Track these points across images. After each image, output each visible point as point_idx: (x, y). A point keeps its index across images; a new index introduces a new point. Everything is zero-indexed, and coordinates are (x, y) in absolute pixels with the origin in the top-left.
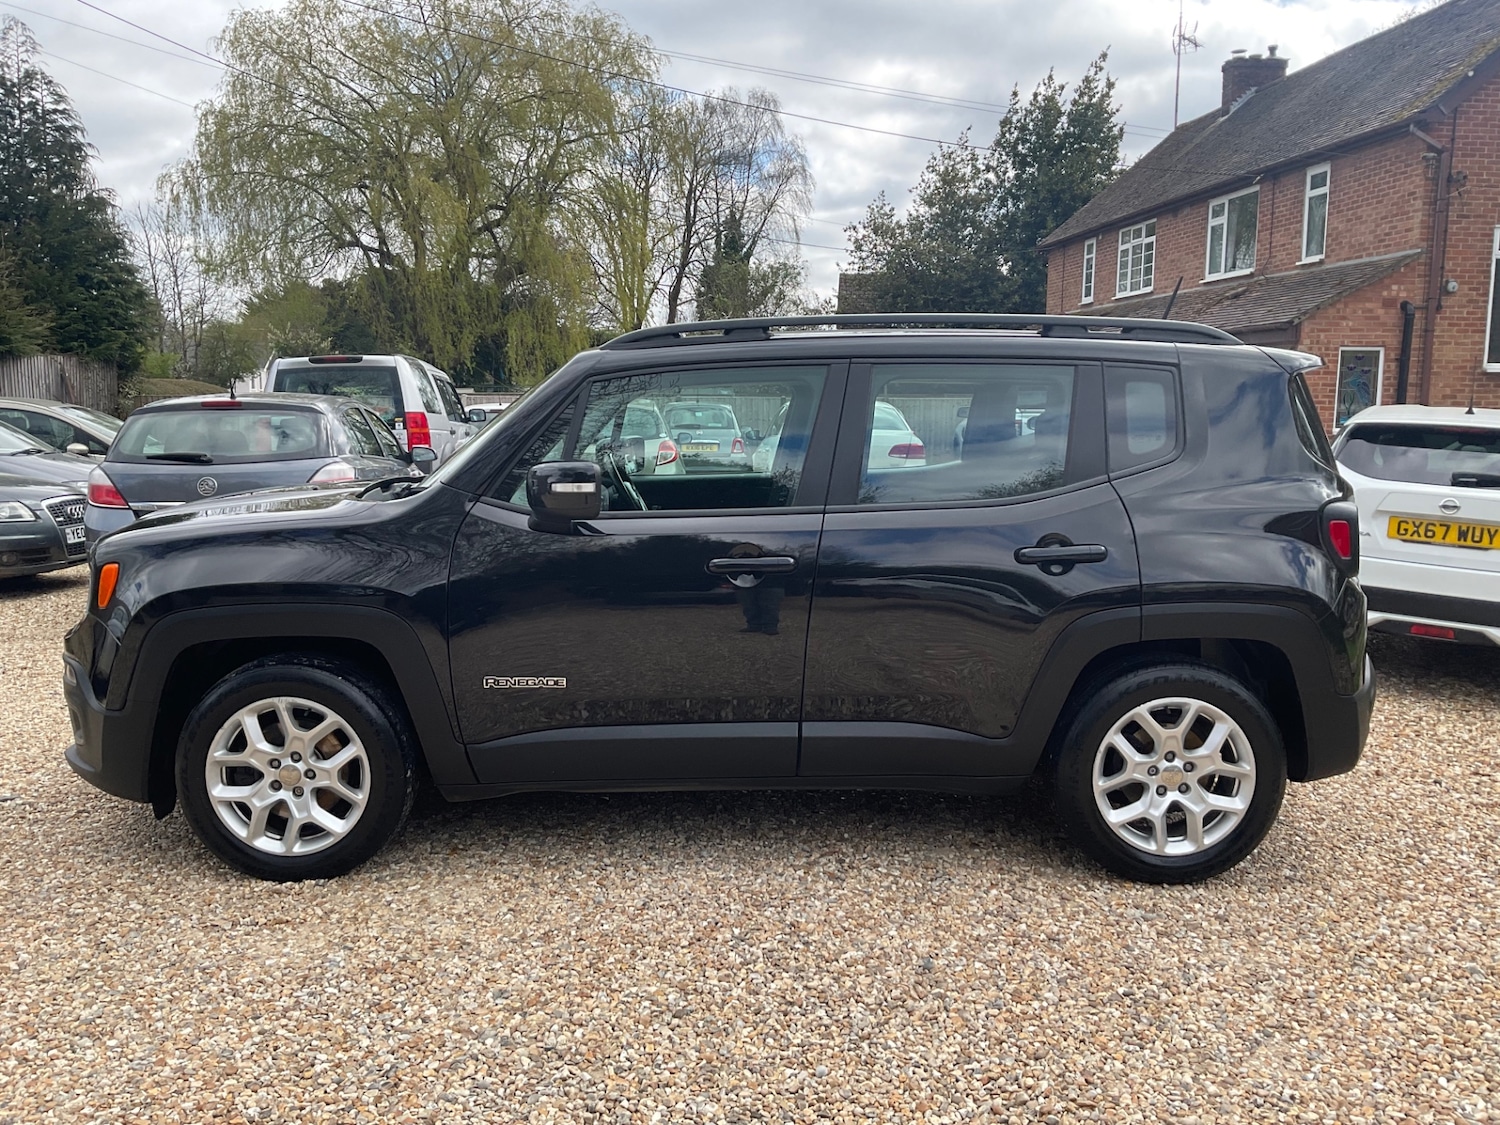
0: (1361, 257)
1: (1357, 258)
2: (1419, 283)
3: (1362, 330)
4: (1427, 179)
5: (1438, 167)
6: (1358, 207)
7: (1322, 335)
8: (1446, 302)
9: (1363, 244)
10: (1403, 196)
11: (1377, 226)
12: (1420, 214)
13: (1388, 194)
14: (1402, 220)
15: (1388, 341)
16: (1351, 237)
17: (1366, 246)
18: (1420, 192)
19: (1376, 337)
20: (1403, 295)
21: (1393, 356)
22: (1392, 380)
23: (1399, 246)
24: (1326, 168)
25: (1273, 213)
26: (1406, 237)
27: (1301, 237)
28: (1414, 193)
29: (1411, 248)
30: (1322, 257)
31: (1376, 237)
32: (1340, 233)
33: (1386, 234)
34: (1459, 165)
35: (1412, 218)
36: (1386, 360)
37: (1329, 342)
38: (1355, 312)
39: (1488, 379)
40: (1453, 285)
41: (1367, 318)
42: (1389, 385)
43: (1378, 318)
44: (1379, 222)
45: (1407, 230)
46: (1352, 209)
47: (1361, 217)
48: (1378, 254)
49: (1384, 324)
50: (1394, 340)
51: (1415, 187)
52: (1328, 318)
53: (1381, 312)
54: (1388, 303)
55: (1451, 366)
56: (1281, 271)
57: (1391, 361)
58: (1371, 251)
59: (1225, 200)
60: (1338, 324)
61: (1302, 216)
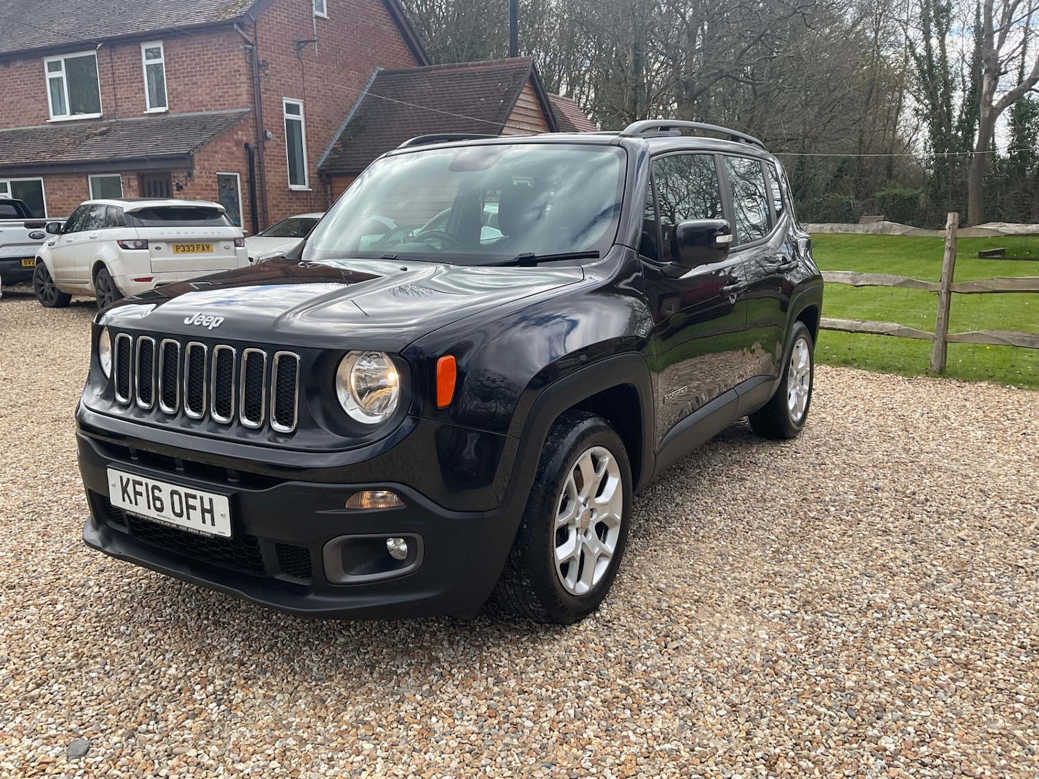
0: (201, 111)
1: (197, 111)
2: (251, 131)
3: (226, 161)
4: (247, 62)
5: (251, 55)
6: (192, 76)
7: (206, 163)
8: (267, 144)
9: (202, 102)
10: (230, 72)
11: (212, 90)
12: (246, 85)
13: (217, 69)
14: (232, 88)
15: (241, 168)
16: (190, 96)
17: (205, 103)
18: (243, 70)
19: (235, 166)
20: (245, 138)
21: (245, 179)
22: (246, 195)
23: (232, 106)
24: (159, 45)
25: (113, 74)
26: (236, 100)
27: (144, 93)
28: (239, 71)
29: (242, 107)
30: (167, 108)
31: (211, 98)
32: (180, 93)
33: (220, 97)
34: (262, 55)
35: (240, 87)
36: (241, 182)
37: (210, 168)
38: (221, 148)
39: (292, 195)
40: (269, 134)
41: (228, 153)
42: (246, 198)
43: (233, 153)
44: (212, 87)
45: (237, 95)
46: (188, 76)
47: (196, 83)
48: (215, 110)
49: (238, 157)
50: (244, 167)
51: (239, 67)
52: (207, 151)
53: (235, 149)
54: (238, 143)
55: (274, 186)
56: (129, 117)
57: (244, 182)
58: (209, 107)
59: (61, 59)
60: (213, 157)
61: (142, 77)
